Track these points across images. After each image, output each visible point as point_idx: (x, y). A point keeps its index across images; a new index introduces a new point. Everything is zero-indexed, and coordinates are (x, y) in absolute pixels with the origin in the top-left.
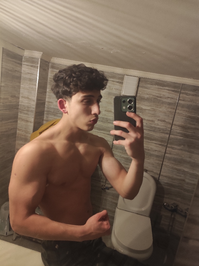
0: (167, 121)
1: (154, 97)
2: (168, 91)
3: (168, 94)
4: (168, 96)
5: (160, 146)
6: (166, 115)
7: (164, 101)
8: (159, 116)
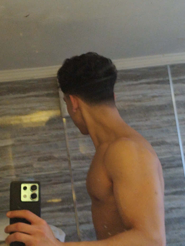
0: (168, 141)
1: (127, 104)
2: (149, 86)
3: (150, 91)
4: (152, 95)
5: (176, 197)
6: (162, 131)
7: (148, 105)
8: (151, 137)
